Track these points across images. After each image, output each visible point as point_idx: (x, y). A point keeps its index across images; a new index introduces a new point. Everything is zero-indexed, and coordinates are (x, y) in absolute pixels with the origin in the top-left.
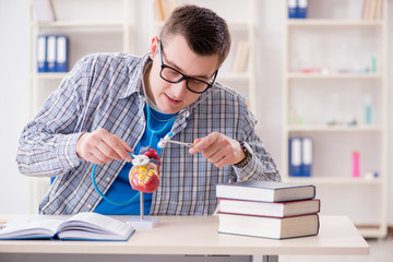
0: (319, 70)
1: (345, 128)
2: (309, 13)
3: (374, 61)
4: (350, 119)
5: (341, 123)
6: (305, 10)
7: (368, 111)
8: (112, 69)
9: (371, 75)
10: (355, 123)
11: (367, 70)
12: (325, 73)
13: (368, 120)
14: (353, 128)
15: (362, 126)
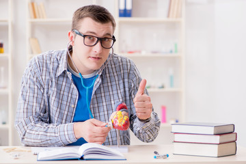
0: (140, 52)
1: (157, 90)
2: (133, 13)
3: (176, 45)
4: (160, 84)
5: (154, 87)
6: (130, 11)
7: (172, 79)
8: (48, 62)
9: (174, 55)
10: (163, 87)
11: (171, 52)
12: (144, 53)
13: (172, 85)
14: (162, 90)
15: (167, 89)
